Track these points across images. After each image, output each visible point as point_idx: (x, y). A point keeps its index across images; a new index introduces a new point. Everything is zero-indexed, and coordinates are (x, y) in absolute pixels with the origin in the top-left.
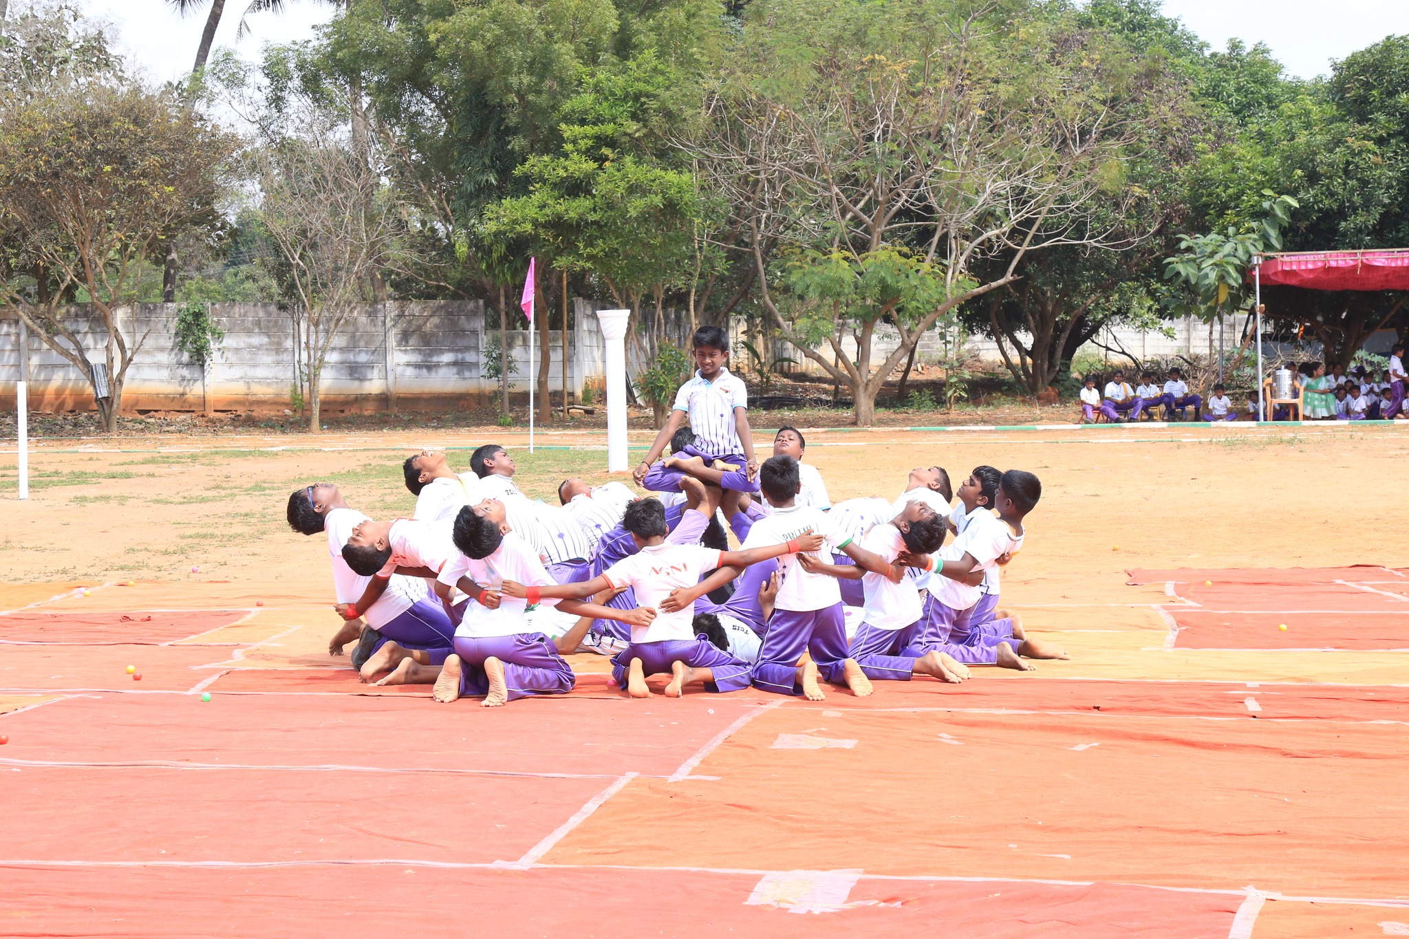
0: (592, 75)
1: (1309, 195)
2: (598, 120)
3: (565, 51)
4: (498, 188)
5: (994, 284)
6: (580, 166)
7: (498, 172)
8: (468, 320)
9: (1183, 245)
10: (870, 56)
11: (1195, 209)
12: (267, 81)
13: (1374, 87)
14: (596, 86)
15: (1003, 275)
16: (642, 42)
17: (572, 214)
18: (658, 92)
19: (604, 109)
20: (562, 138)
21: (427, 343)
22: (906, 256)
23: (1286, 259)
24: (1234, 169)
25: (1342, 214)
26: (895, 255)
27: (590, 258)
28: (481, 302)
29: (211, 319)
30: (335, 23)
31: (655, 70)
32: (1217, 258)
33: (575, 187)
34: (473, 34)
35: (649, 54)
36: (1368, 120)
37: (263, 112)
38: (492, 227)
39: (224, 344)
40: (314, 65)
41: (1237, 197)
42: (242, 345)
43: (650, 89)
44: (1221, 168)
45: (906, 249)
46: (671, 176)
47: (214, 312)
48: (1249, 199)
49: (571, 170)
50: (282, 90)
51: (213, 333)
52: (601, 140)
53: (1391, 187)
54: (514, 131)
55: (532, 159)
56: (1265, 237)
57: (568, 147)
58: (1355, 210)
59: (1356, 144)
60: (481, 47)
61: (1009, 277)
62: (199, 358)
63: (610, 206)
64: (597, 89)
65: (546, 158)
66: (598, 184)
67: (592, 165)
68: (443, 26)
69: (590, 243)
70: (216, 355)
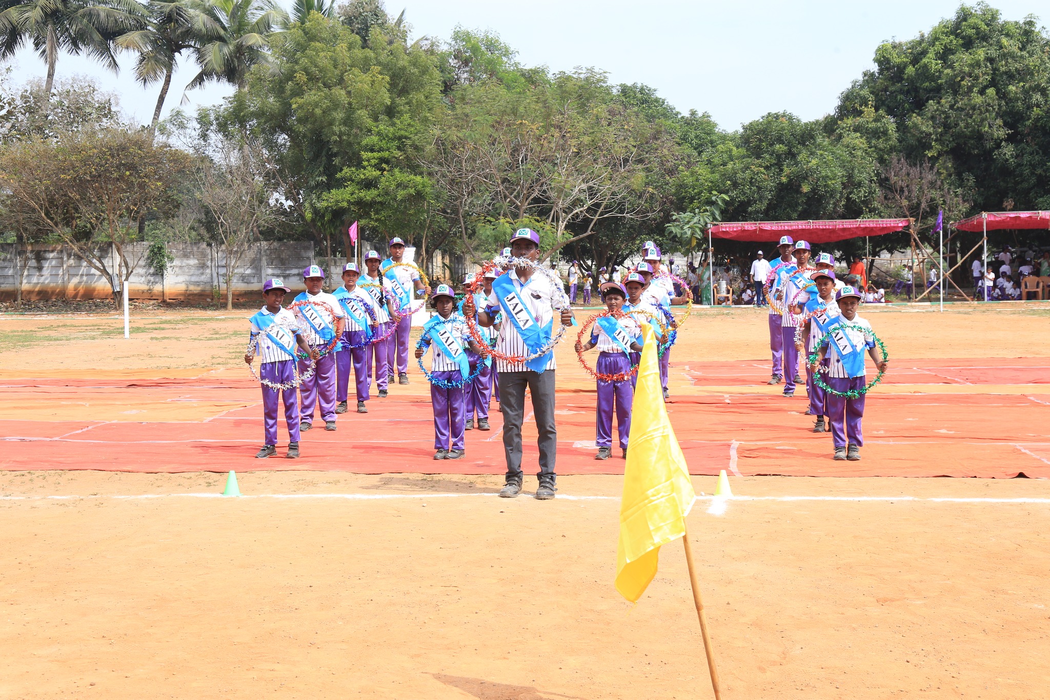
0: (377, 127)
1: (734, 194)
2: (381, 150)
3: (363, 115)
4: (327, 184)
5: (581, 236)
6: (373, 173)
7: (327, 175)
8: (305, 252)
9: (674, 218)
10: (520, 121)
11: (678, 199)
12: (199, 126)
13: (763, 142)
14: (378, 132)
15: (586, 232)
16: (401, 110)
17: (368, 198)
18: (411, 136)
19: (383, 144)
20: (361, 158)
21: (283, 264)
22: (538, 221)
23: (723, 225)
24: (697, 180)
25: (749, 203)
26: (533, 221)
27: (377, 220)
28: (312, 242)
29: (166, 251)
30: (235, 96)
31: (409, 125)
32: (691, 223)
33: (369, 184)
34: (316, 105)
35: (406, 116)
36: (761, 157)
37: (196, 142)
38: (325, 204)
39: (174, 264)
40: (224, 117)
41: (700, 193)
42: (184, 264)
43: (407, 134)
44: (691, 179)
45: (538, 218)
46: (418, 179)
47: (170, 247)
48: (705, 195)
49: (367, 175)
50: (207, 131)
51: (168, 258)
52: (383, 160)
53: (773, 191)
54: (336, 155)
55: (346, 169)
56: (713, 214)
57: (365, 163)
58: (755, 202)
59: (756, 169)
60: (321, 112)
61: (589, 233)
62: (160, 271)
63: (387, 193)
64: (379, 134)
65: (353, 169)
66: (380, 182)
67: (379, 173)
68: (300, 101)
69: (377, 213)
70: (169, 269)
